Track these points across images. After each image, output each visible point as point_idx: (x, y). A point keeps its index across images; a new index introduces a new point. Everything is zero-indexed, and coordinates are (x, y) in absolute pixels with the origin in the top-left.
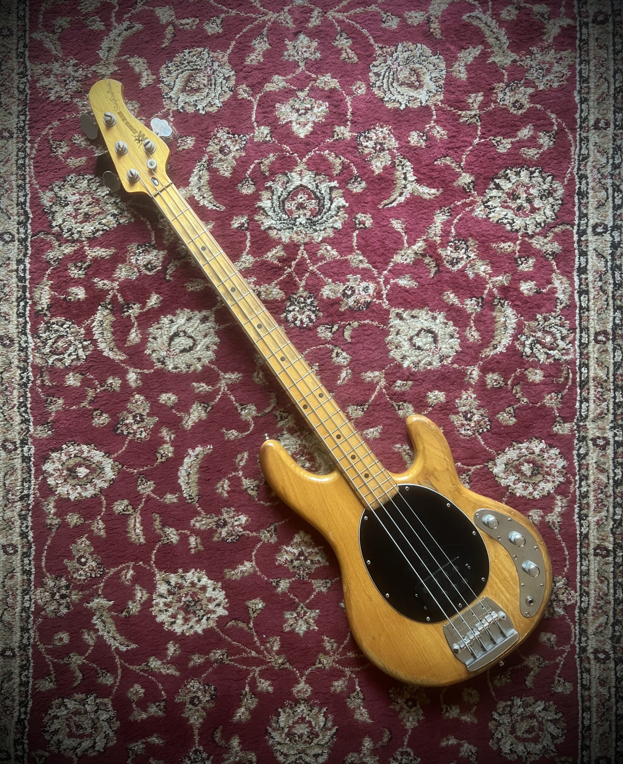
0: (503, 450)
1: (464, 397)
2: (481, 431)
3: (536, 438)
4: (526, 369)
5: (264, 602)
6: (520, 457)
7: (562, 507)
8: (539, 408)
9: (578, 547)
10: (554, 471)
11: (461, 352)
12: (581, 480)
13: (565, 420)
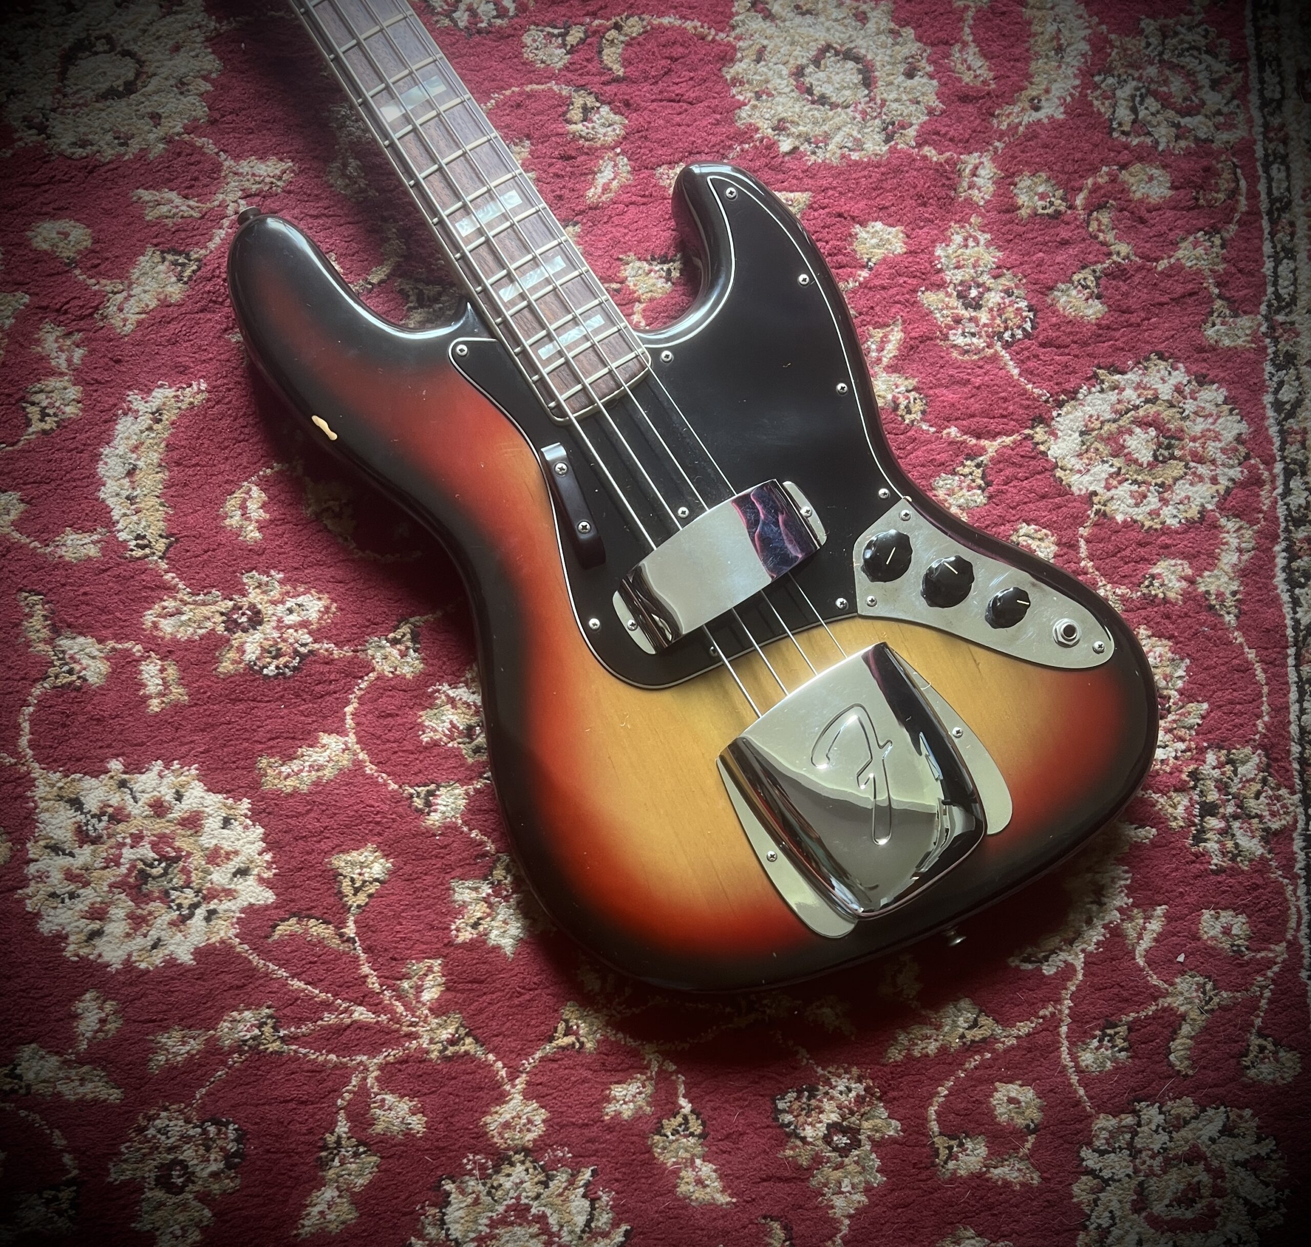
0: (1073, 395)
1: (958, 239)
2: (1007, 336)
3: (1161, 357)
4: (1123, 167)
5: (386, 856)
6: (1121, 414)
7: (1240, 550)
8: (1167, 274)
9: (1291, 661)
10: (1213, 449)
11: (943, 112)
12: (1289, 474)
13: (1237, 308)
